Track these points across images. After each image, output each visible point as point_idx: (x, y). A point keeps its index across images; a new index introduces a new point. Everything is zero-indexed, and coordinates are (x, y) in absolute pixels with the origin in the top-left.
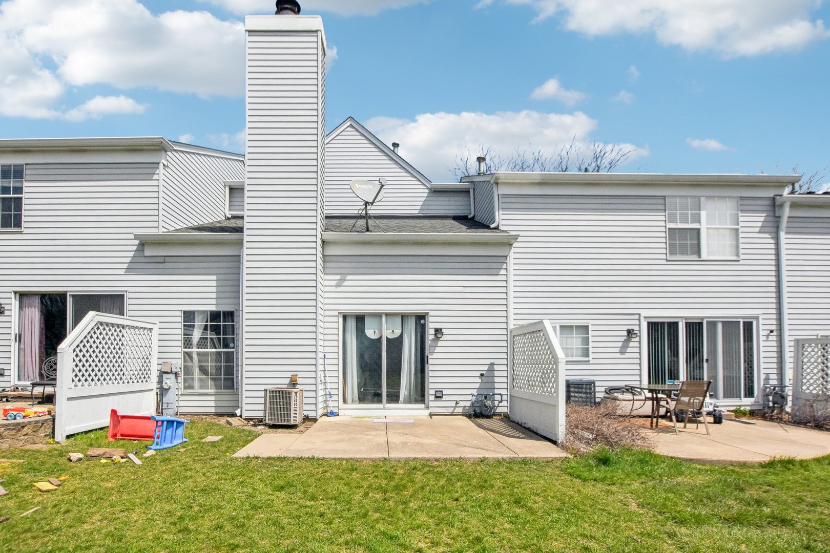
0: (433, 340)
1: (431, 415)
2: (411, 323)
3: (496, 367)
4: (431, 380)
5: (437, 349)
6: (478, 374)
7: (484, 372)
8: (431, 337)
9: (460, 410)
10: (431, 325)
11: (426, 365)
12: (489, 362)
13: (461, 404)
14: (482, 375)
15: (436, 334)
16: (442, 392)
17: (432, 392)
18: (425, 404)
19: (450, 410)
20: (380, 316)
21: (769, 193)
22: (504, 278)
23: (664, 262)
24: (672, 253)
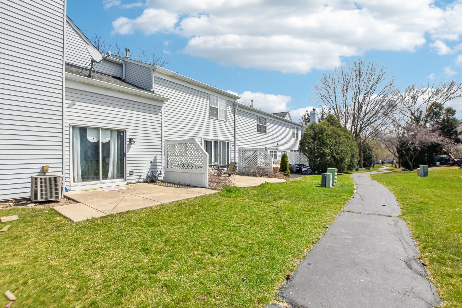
0: (128, 144)
1: (128, 184)
2: (115, 136)
3: (157, 158)
4: (127, 165)
5: (131, 149)
6: (150, 162)
7: (152, 161)
8: (128, 143)
9: (141, 180)
10: (127, 137)
11: (124, 158)
12: (154, 156)
13: (142, 177)
14: (151, 162)
15: (130, 142)
16: (133, 171)
17: (128, 172)
18: (123, 178)
19: (137, 180)
20: (97, 129)
21: (233, 100)
22: (161, 117)
23: (208, 118)
24: (211, 116)
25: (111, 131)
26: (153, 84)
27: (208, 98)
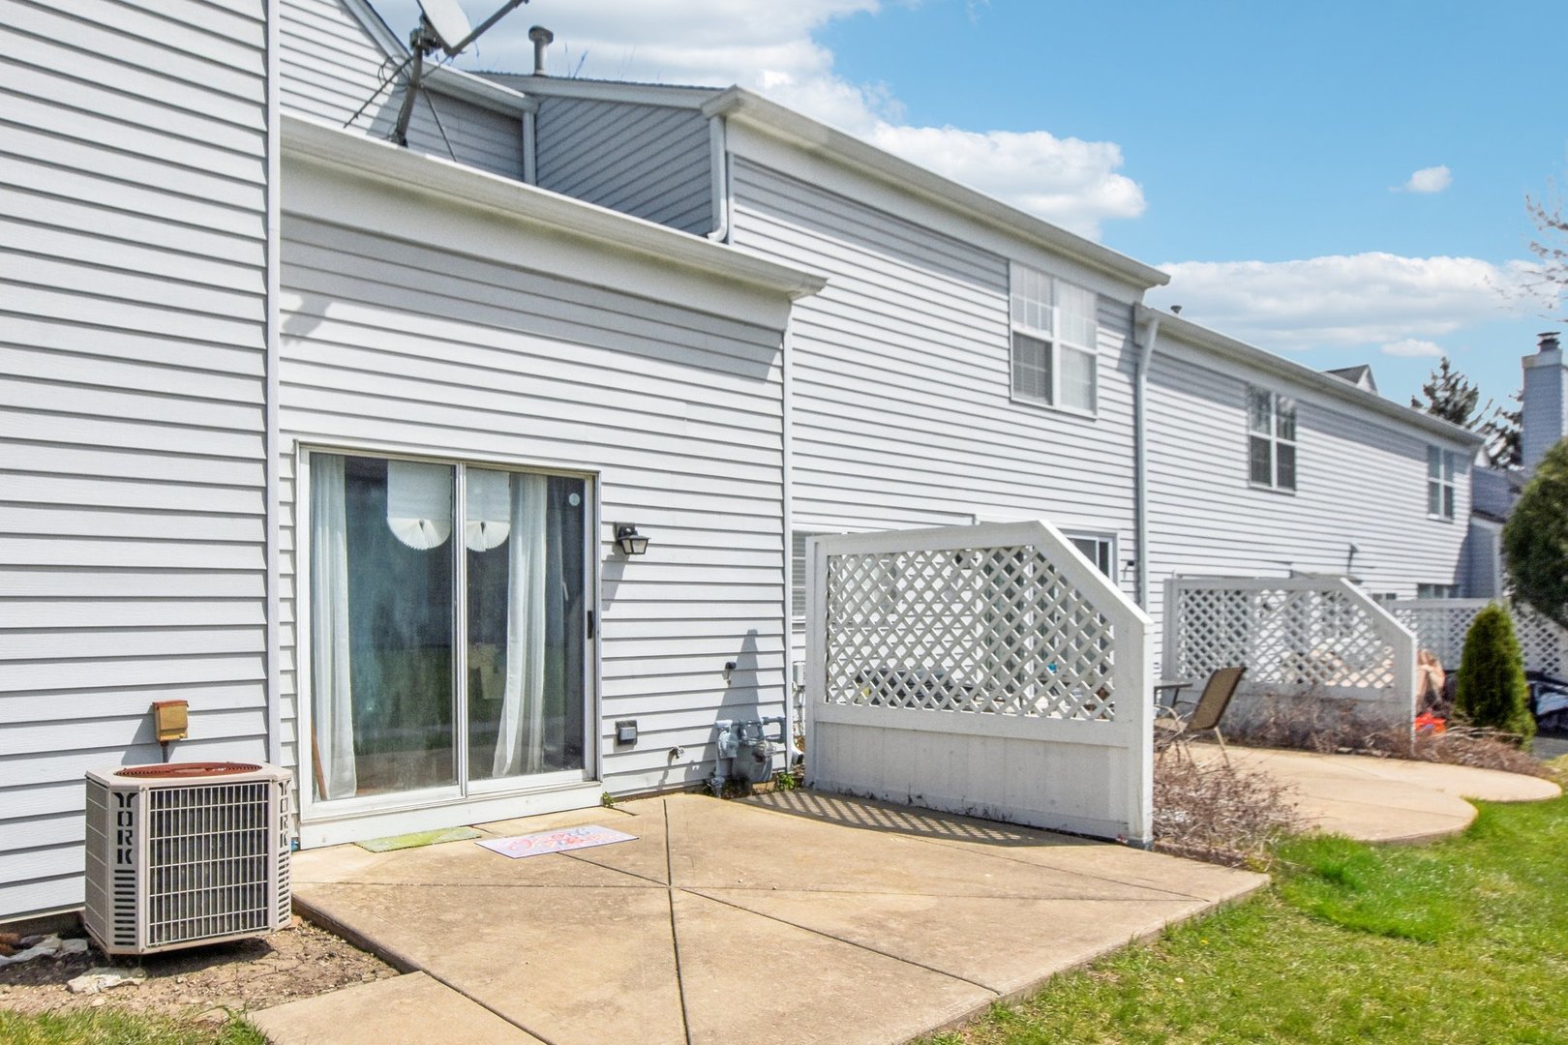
0: (609, 561)
1: (607, 802)
2: (536, 507)
3: (761, 644)
4: (605, 688)
5: (622, 592)
6: (720, 664)
7: (734, 659)
8: (605, 551)
9: (677, 777)
10: (607, 514)
11: (588, 643)
12: (743, 628)
13: (687, 756)
14: (730, 666)
15: (619, 543)
16: (633, 724)
17: (608, 728)
18: (582, 767)
19: (655, 779)
20: (445, 469)
21: (1127, 298)
22: (775, 391)
23: (1005, 403)
24: (1018, 389)
25: (518, 476)
26: (723, 202)
27: (1002, 281)
